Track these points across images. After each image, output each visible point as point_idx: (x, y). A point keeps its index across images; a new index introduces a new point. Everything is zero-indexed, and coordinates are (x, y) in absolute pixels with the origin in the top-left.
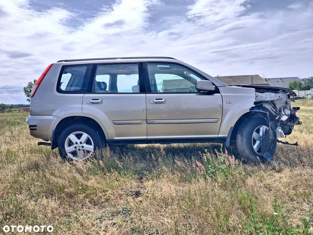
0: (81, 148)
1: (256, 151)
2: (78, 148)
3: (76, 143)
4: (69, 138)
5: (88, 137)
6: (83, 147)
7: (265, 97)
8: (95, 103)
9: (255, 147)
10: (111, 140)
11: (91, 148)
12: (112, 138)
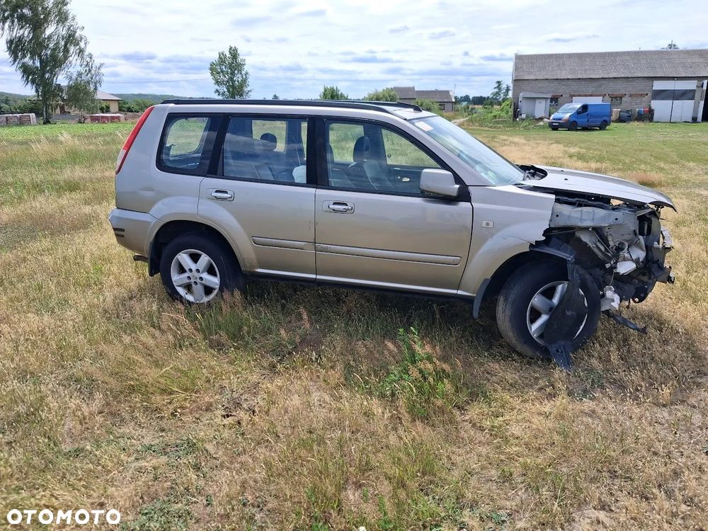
0: (198, 281)
1: (535, 336)
2: (192, 280)
3: (191, 270)
4: (178, 260)
5: (210, 261)
6: (201, 278)
7: (577, 218)
8: (221, 198)
9: (534, 328)
10: (249, 272)
11: (214, 281)
12: (252, 270)
